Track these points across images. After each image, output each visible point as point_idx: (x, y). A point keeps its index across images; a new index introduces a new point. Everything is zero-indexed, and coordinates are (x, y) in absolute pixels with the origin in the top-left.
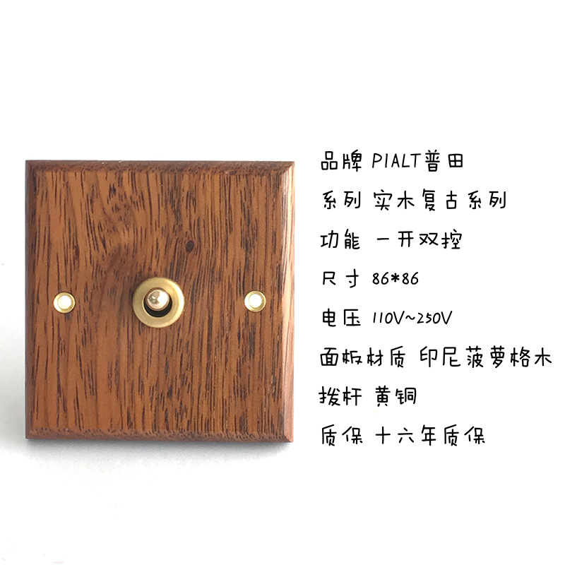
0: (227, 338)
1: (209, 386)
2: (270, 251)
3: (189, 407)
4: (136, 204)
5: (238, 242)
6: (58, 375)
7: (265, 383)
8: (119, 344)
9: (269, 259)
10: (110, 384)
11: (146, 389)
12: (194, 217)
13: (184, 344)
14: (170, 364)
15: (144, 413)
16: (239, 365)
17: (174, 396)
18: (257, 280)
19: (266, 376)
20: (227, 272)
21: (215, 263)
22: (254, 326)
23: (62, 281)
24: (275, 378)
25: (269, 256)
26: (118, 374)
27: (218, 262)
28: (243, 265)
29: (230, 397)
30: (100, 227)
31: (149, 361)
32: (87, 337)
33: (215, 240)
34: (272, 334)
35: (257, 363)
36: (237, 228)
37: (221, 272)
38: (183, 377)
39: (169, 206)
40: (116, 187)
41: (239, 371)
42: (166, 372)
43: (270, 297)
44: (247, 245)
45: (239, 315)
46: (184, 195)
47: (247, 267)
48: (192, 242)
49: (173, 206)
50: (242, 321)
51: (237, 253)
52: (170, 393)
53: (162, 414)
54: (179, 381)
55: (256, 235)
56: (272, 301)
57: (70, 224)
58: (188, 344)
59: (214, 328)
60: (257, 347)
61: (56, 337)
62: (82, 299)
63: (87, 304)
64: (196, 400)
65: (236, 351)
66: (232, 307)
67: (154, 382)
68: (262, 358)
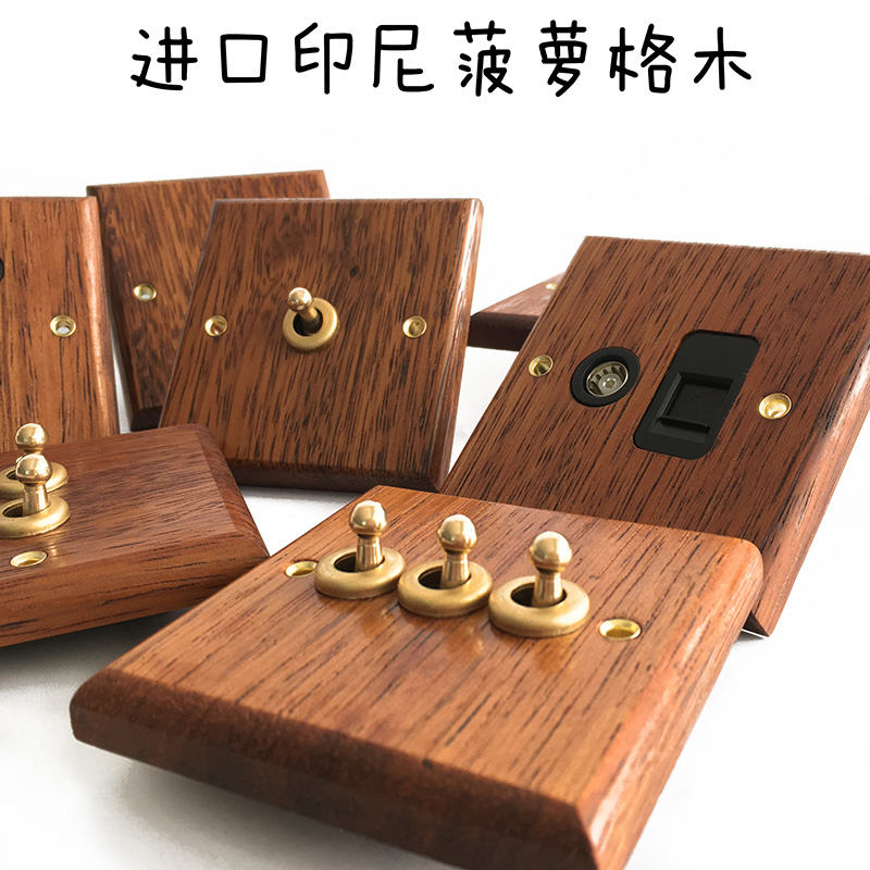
0: (378, 365)
1: (350, 415)
2: (438, 275)
3: (324, 437)
4: (307, 231)
5: (406, 266)
6: (194, 399)
7: (413, 414)
8: (262, 368)
9: (436, 284)
10: (244, 410)
11: (282, 415)
12: (363, 243)
13: (330, 370)
14: (312, 391)
15: (274, 443)
16: (387, 394)
17: (310, 425)
18: (420, 305)
19: (415, 406)
20: (389, 297)
21: (378, 288)
22: (409, 354)
23: (219, 304)
24: (424, 410)
25: (437, 281)
26: (255, 399)
27: (382, 287)
28: (407, 290)
29: (371, 429)
30: (267, 254)
31: (290, 387)
32: (232, 360)
33: (381, 265)
34: (428, 363)
35: (406, 391)
36: (407, 253)
37: (383, 296)
38: (323, 405)
39: (340, 233)
40: (291, 216)
41: (385, 402)
42: (306, 398)
43: (432, 322)
44: (415, 270)
45: (395, 340)
46: (357, 222)
47: (411, 291)
48: (357, 267)
49: (344, 232)
50: (398, 347)
51: (403, 277)
52: (306, 422)
53: (293, 445)
54: (318, 409)
55: (425, 259)
56: (433, 328)
57: (238, 251)
58: (334, 370)
59: (365, 354)
60: (409, 376)
61: (200, 359)
62: (235, 323)
63: (239, 327)
64: (333, 430)
65: (385, 380)
66: (389, 332)
67: (291, 410)
68: (413, 387)
